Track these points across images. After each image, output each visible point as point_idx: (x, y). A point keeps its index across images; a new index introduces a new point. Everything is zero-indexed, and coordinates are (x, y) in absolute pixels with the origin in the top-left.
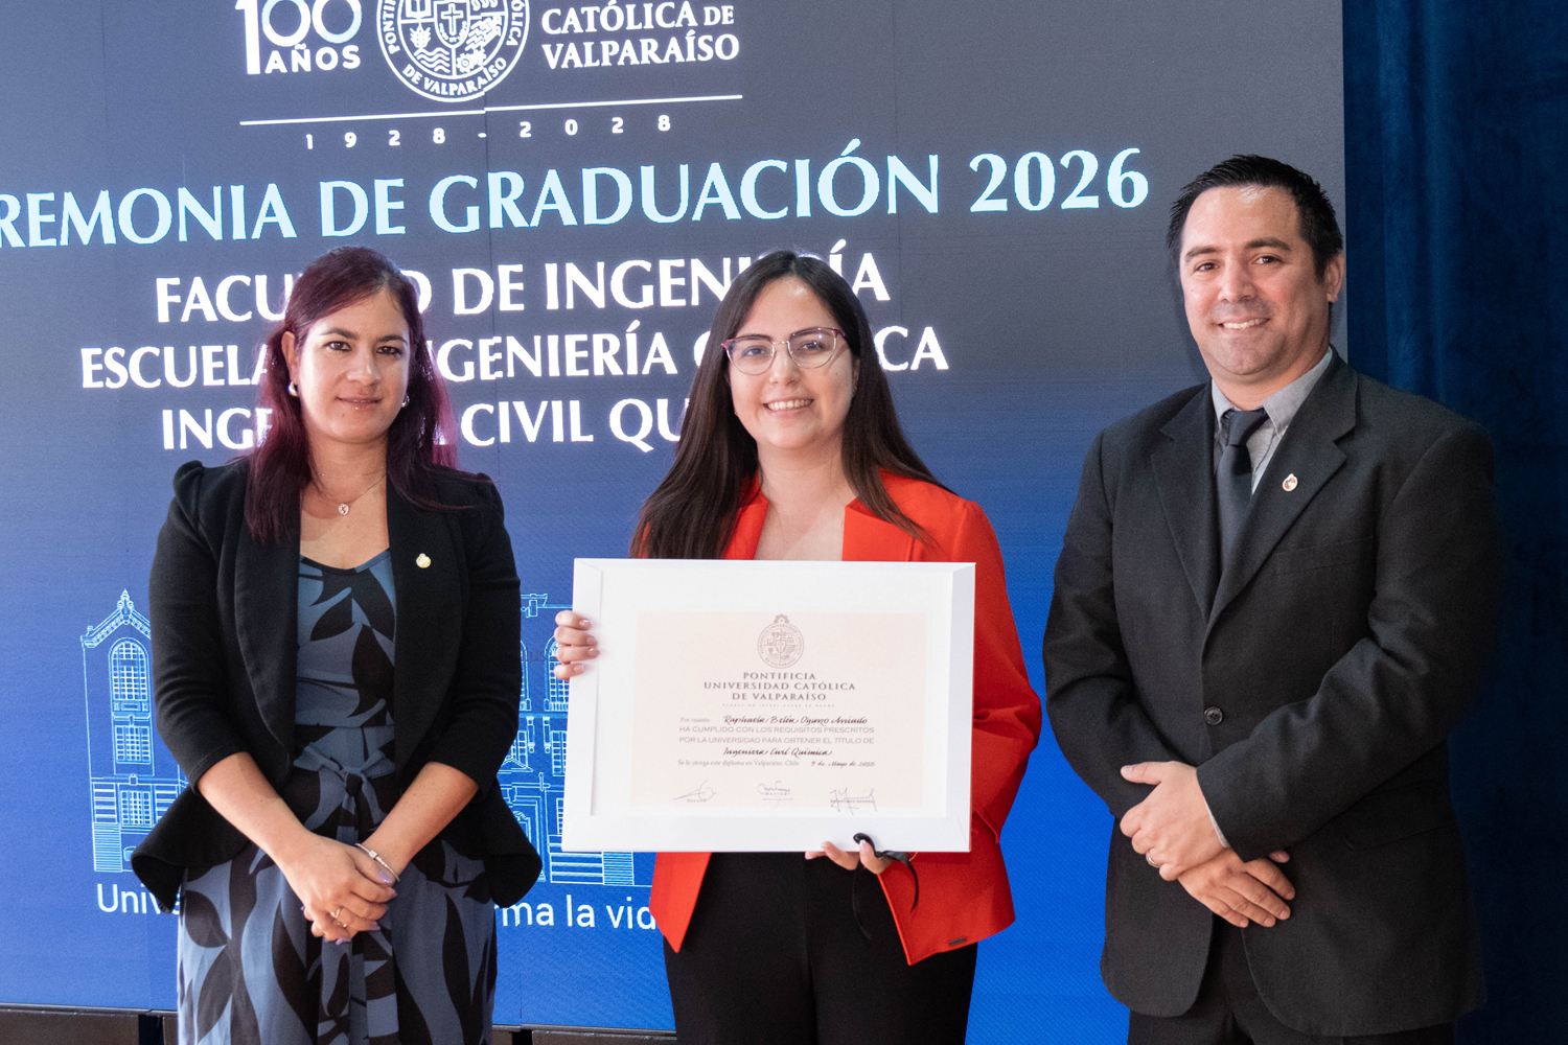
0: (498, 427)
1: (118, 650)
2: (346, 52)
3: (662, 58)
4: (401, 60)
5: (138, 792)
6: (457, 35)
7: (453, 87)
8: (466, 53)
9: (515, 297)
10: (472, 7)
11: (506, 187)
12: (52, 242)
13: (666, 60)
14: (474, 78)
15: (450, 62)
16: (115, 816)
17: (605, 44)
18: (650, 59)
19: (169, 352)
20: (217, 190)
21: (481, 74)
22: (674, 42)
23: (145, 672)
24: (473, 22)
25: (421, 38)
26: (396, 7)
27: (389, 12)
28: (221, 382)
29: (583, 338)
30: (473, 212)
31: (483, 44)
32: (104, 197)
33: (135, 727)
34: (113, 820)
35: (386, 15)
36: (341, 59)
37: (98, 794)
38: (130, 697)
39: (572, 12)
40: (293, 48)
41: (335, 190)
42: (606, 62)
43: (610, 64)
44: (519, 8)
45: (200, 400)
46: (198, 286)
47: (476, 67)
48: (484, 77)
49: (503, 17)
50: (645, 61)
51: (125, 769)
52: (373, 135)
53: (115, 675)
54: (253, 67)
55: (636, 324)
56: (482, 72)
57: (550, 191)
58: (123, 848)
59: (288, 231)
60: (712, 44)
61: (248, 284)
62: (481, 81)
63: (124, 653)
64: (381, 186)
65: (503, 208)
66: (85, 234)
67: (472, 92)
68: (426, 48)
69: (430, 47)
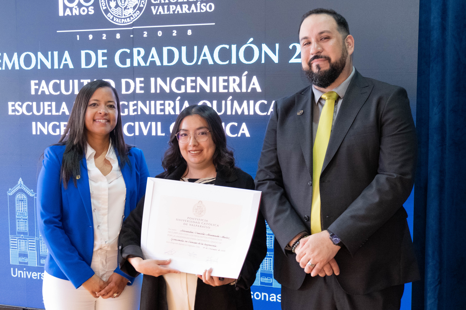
0: (135, 130)
1: (18, 196)
2: (90, 9)
3: (189, 11)
5: (23, 240)
6: (124, 3)
7: (123, 20)
8: (127, 9)
9: (141, 88)
11: (139, 53)
13: (191, 12)
14: (129, 17)
15: (122, 12)
16: (17, 247)
17: (171, 6)
18: (185, 11)
19: (35, 104)
20: (50, 53)
21: (132, 16)
22: (193, 6)
23: (26, 204)
25: (113, 4)
28: (50, 114)
29: (162, 102)
30: (128, 61)
31: (132, 6)
32: (16, 55)
33: (23, 220)
34: (16, 249)
36: (88, 11)
37: (12, 241)
38: (22, 211)
40: (73, 7)
41: (86, 53)
42: (171, 12)
43: (173, 13)
45: (44, 119)
46: (43, 83)
48: (132, 17)
50: (184, 12)
51: (20, 233)
52: (98, 35)
53: (17, 204)
54: (61, 14)
55: (179, 98)
56: (132, 15)
57: (153, 54)
58: (19, 257)
59: (71, 66)
60: (206, 6)
61: (59, 83)
62: (132, 18)
63: (20, 197)
64: (100, 52)
65: (138, 60)
66: (10, 66)
67: (128, 22)
68: (114, 8)
69: (116, 7)
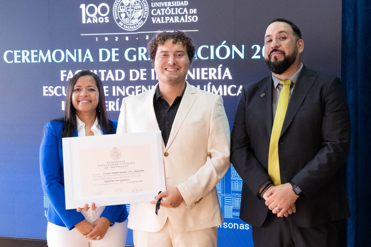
2: (106, 18)
3: (180, 21)
4: (118, 20)
6: (132, 15)
7: (130, 27)
8: (133, 19)
9: (144, 76)
10: (135, 8)
11: (143, 51)
12: (37, 62)
14: (135, 25)
15: (130, 21)
17: (166, 18)
18: (177, 21)
19: (64, 88)
20: (75, 50)
21: (137, 24)
22: (182, 17)
24: (135, 12)
25: (123, 15)
26: (117, 8)
27: (116, 9)
30: (135, 57)
31: (138, 17)
32: (49, 51)
35: (115, 10)
36: (105, 20)
39: (159, 10)
40: (93, 17)
41: (103, 51)
43: (167, 22)
44: (146, 9)
46: (70, 72)
47: (136, 22)
48: (138, 25)
49: (142, 11)
52: (112, 38)
54: (84, 22)
59: (92, 60)
60: (191, 18)
62: (137, 26)
64: (113, 50)
65: (142, 56)
66: (44, 60)
67: (135, 28)
68: (124, 18)
69: (125, 18)
